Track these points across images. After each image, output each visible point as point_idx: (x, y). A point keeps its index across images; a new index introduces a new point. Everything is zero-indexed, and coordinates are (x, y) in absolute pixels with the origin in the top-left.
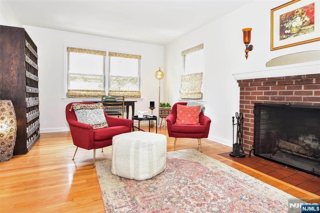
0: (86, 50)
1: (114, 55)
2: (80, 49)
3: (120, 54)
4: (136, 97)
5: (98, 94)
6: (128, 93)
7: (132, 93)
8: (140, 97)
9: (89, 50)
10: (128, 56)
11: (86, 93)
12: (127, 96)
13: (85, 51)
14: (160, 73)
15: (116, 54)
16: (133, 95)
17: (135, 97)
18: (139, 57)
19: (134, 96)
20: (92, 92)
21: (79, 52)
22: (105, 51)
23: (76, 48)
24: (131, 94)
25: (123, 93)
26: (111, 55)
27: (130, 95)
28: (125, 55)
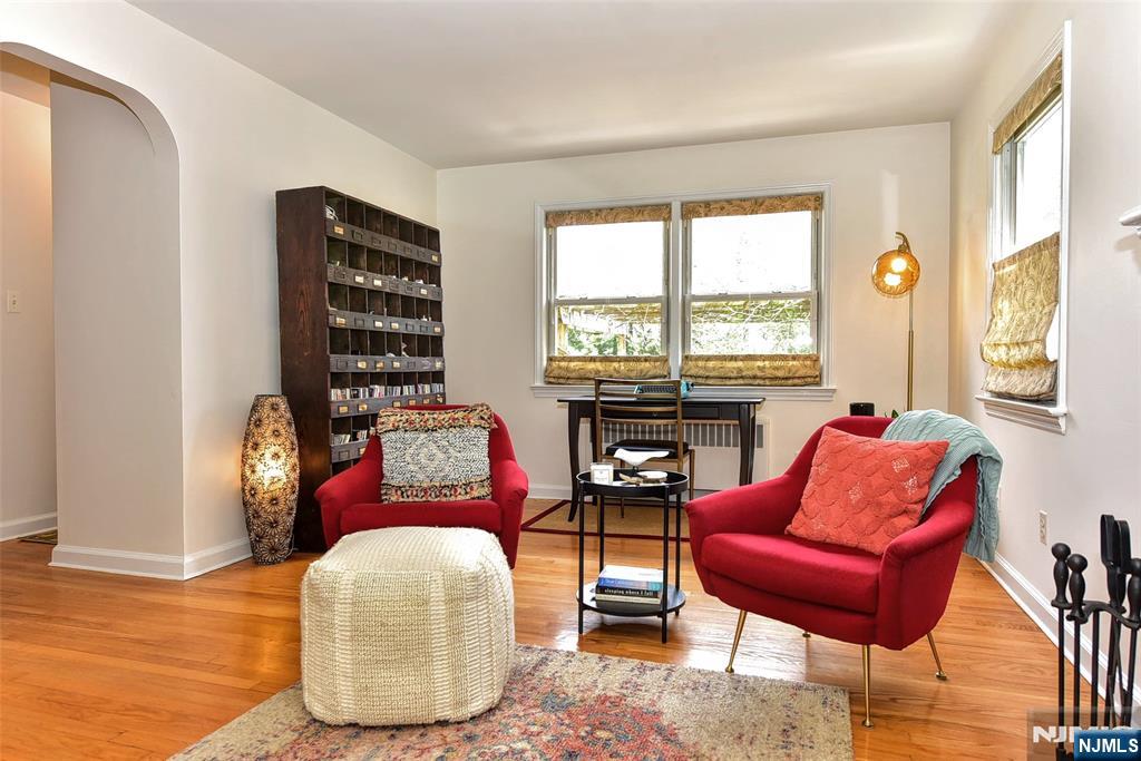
0: (600, 210)
1: (702, 210)
2: (582, 211)
3: (725, 204)
4: (796, 381)
5: (641, 371)
6: (760, 364)
7: (777, 363)
8: (818, 384)
9: (612, 209)
10: (761, 205)
11: (601, 368)
12: (755, 377)
13: (597, 215)
14: (899, 264)
15: (709, 208)
16: (780, 374)
17: (790, 382)
18: (813, 202)
19: (787, 378)
20: (622, 364)
21: (579, 222)
22: (667, 201)
23: (569, 212)
24: (777, 368)
25: (740, 364)
26: (690, 212)
27: (769, 373)
28: (747, 205)
